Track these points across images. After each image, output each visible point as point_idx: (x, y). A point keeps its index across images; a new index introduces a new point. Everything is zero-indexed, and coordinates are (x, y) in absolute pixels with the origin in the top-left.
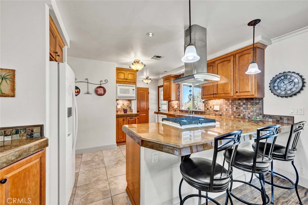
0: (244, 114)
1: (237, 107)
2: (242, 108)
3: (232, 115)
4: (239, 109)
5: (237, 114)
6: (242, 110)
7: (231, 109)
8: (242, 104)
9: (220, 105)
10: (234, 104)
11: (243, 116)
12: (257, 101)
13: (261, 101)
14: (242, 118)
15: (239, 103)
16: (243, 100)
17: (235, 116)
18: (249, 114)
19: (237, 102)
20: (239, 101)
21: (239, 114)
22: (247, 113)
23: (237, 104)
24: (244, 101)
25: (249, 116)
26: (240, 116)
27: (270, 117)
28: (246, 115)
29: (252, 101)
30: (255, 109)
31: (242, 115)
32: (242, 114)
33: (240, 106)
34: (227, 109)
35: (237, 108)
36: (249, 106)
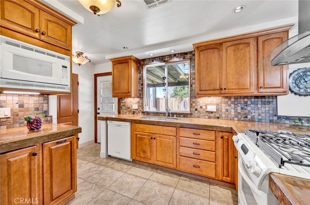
0: (253, 116)
1: (243, 106)
2: (249, 108)
3: (235, 117)
4: (246, 109)
5: (243, 116)
6: (249, 111)
7: (234, 109)
8: (249, 103)
9: (217, 105)
10: (239, 103)
11: (251, 118)
12: (271, 100)
13: (275, 100)
14: (250, 121)
15: (246, 102)
16: (251, 99)
17: (241, 119)
18: (260, 115)
19: (242, 101)
20: (246, 100)
21: (245, 116)
22: (256, 115)
23: (242, 102)
24: (253, 100)
25: (260, 117)
26: (246, 118)
27: (287, 118)
28: (256, 117)
29: (263, 100)
30: (267, 109)
31: (249, 117)
32: (249, 115)
33: (247, 106)
34: (227, 110)
35: (242, 108)
36: (259, 106)
